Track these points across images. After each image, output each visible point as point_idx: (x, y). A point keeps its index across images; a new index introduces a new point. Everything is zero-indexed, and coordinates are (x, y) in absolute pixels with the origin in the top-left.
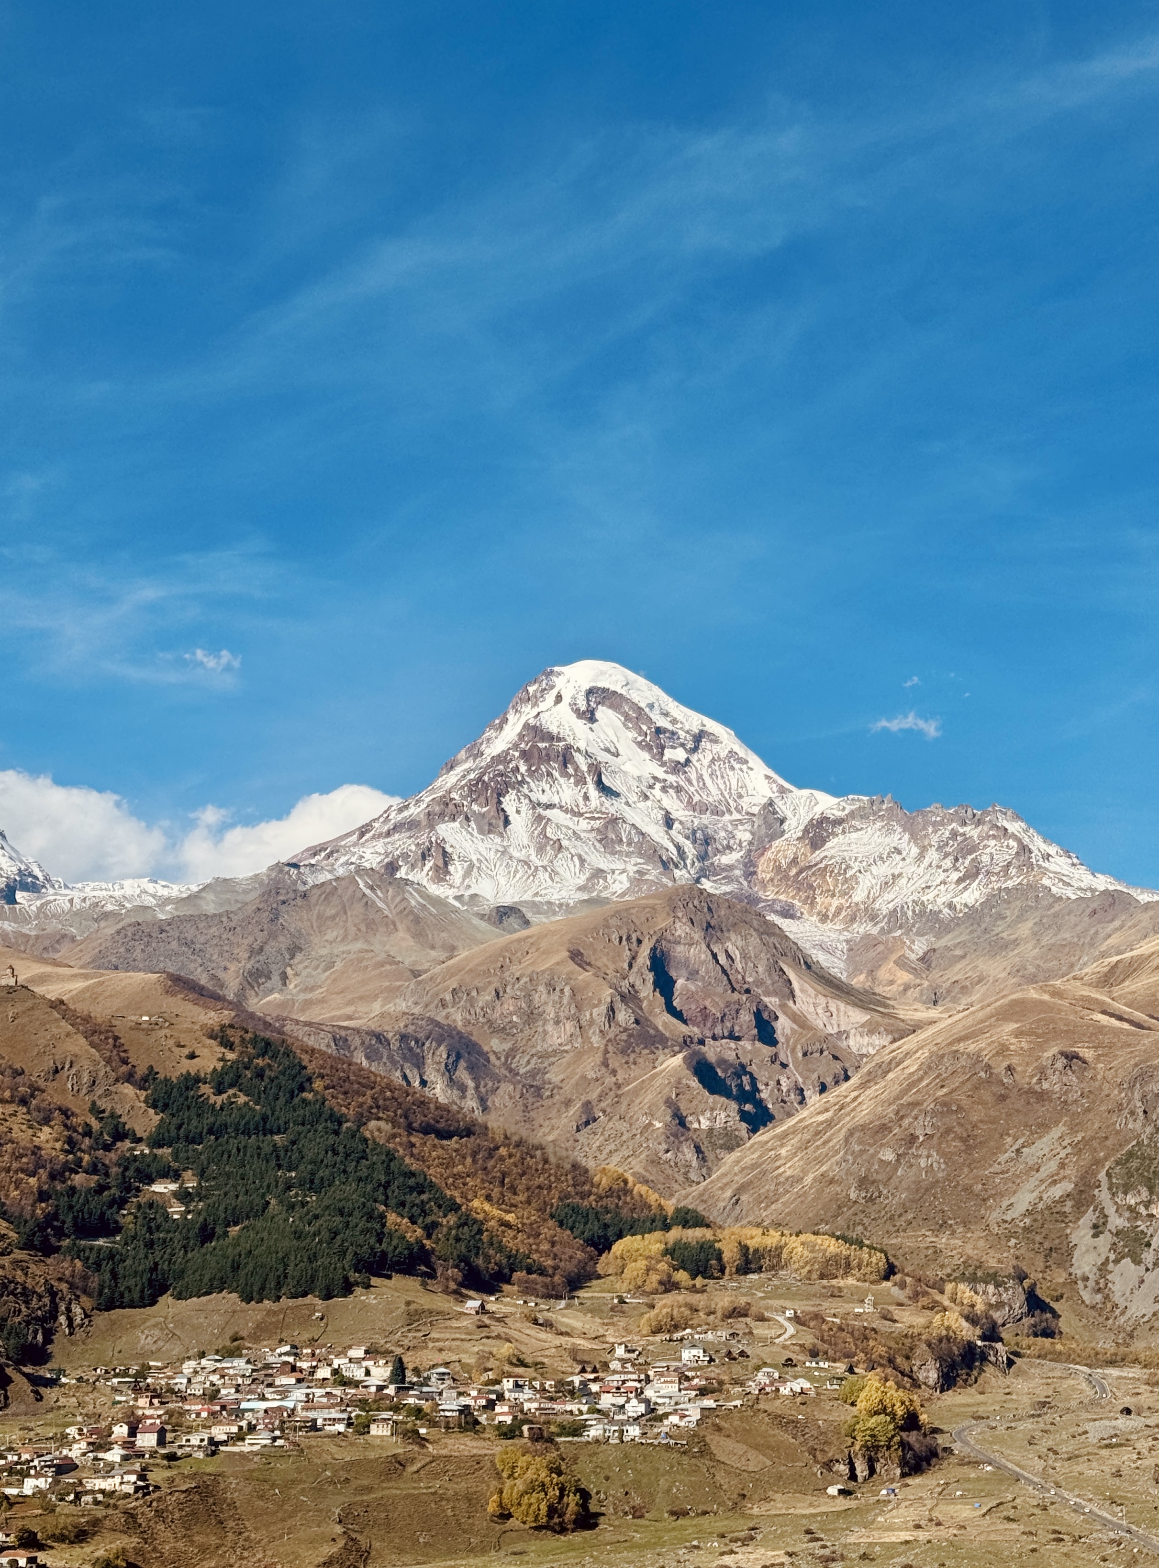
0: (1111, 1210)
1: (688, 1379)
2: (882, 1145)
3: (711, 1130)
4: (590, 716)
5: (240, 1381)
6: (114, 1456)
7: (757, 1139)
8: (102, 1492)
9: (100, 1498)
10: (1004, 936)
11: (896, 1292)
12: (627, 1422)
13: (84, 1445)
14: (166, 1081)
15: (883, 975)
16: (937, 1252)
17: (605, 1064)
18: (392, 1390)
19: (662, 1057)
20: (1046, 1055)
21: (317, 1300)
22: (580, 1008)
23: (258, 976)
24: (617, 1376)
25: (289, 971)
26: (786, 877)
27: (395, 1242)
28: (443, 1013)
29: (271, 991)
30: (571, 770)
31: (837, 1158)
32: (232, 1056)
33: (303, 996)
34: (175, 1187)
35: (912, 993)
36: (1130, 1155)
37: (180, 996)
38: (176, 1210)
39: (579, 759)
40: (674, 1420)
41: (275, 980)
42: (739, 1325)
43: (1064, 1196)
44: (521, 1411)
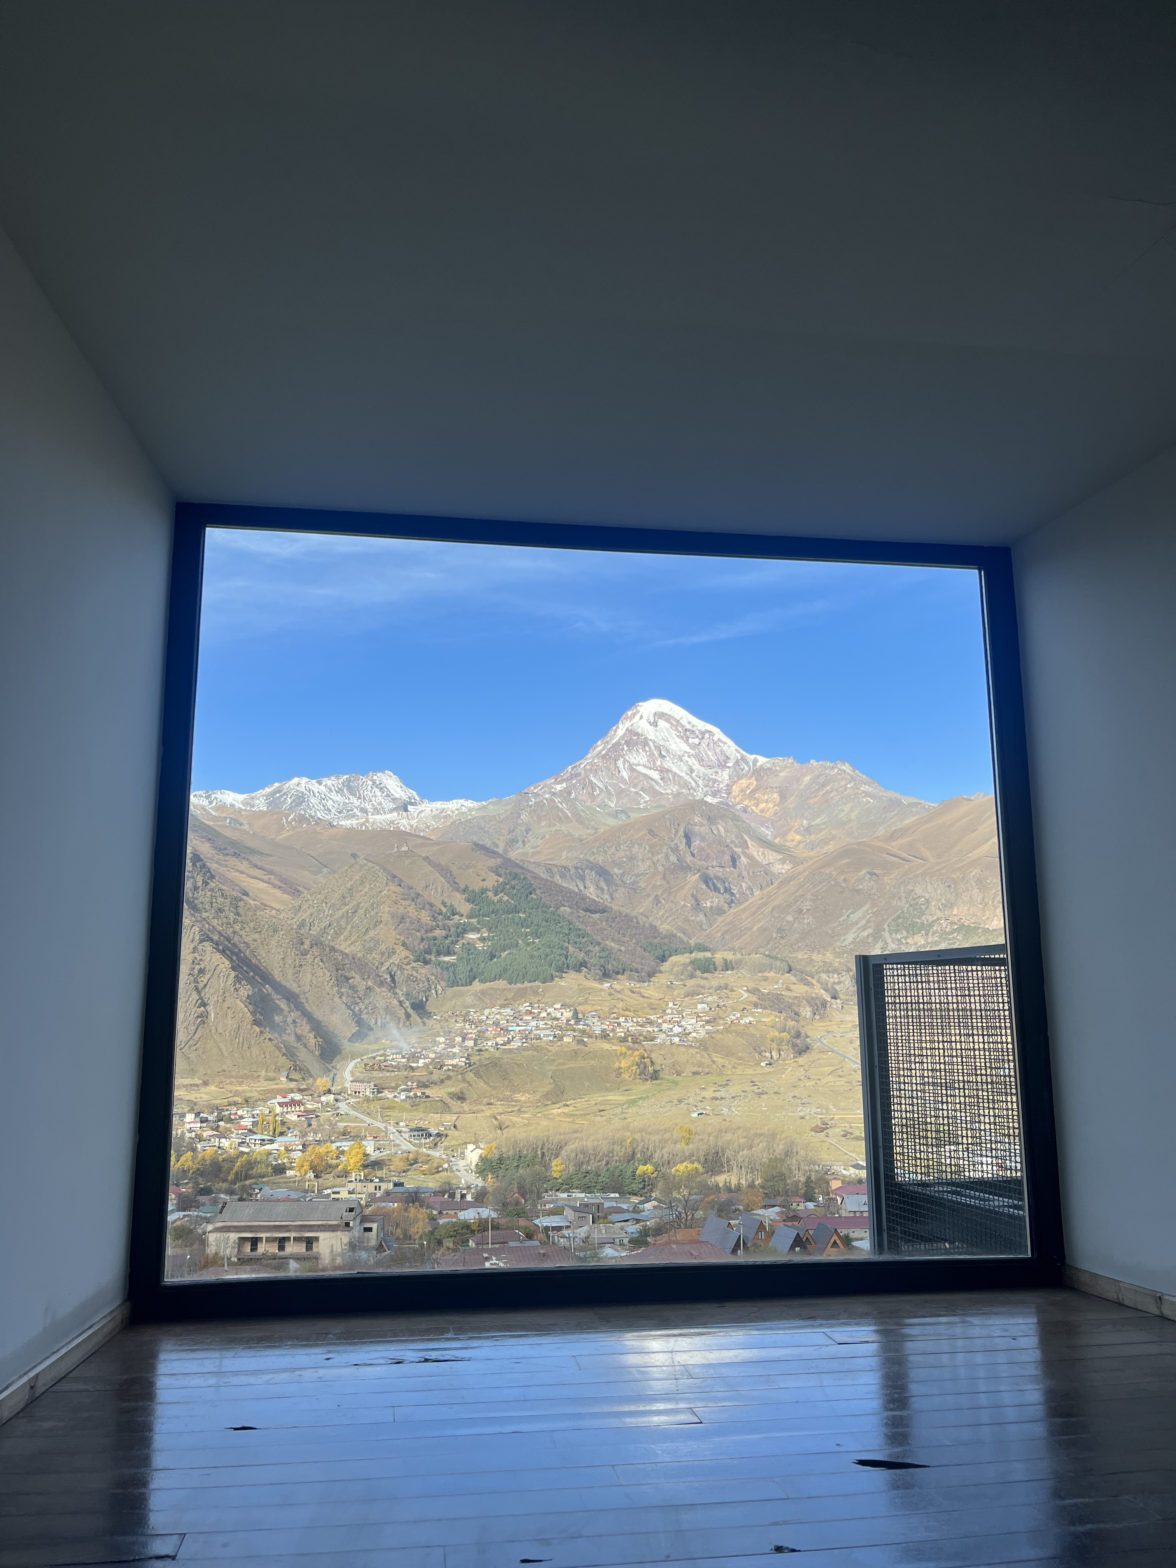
1: (699, 1017)
2: (787, 914)
3: (711, 907)
4: (655, 724)
5: (508, 1018)
6: (456, 1050)
7: (732, 911)
8: (452, 1065)
9: (451, 1068)
10: (844, 819)
11: (793, 978)
12: (674, 1036)
13: (443, 1045)
14: (473, 891)
15: (789, 837)
16: (812, 960)
17: (664, 878)
18: (572, 1022)
19: (689, 876)
20: (861, 874)
21: (540, 984)
22: (653, 855)
23: (512, 842)
24: (669, 1016)
25: (526, 840)
26: (745, 794)
27: (573, 959)
28: (593, 857)
29: (518, 848)
30: (647, 749)
31: (767, 919)
32: (501, 880)
33: (532, 851)
34: (478, 936)
35: (802, 845)
36: (899, 917)
37: (479, 852)
38: (479, 945)
39: (651, 743)
40: (694, 1034)
41: (520, 844)
42: (723, 994)
43: (869, 935)
44: (628, 1031)
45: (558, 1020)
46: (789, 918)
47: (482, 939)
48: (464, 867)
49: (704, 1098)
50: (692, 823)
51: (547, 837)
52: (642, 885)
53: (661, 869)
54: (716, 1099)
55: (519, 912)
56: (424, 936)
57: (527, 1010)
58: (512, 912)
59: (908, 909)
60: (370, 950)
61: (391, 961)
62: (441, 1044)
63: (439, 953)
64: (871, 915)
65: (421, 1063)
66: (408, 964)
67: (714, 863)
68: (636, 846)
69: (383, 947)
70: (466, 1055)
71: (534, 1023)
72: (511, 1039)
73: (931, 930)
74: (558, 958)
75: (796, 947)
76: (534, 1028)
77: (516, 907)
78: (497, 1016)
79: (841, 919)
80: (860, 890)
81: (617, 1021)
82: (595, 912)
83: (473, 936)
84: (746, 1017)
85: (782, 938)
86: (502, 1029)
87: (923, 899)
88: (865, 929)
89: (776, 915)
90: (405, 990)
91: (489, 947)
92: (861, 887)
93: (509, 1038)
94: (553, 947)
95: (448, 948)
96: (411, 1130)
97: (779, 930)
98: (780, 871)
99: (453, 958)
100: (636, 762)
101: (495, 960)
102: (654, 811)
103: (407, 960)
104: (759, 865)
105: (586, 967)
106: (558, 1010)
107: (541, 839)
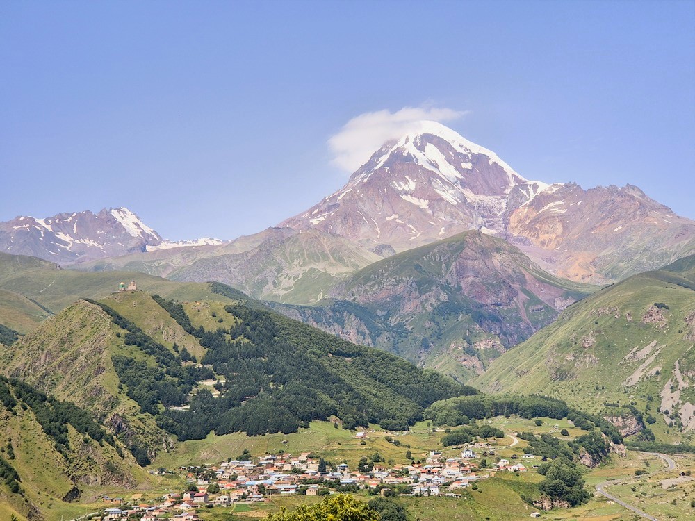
0: (680, 379)
1: (464, 466)
2: (567, 353)
11: (570, 422)
13: (169, 502)
14: (209, 333)
18: (319, 474)
19: (461, 315)
20: (648, 306)
21: (283, 434)
24: (429, 466)
26: (524, 225)
27: (321, 406)
28: (353, 298)
33: (284, 292)
38: (216, 393)
40: (455, 485)
41: (270, 285)
42: (491, 440)
43: (658, 373)
44: (381, 482)
45: (303, 473)
46: (570, 358)
47: (218, 387)
50: (464, 256)
52: (408, 327)
55: (260, 357)
56: (153, 384)
57: (270, 463)
60: (91, 402)
61: (115, 412)
63: (168, 404)
64: (659, 351)
66: (134, 415)
67: (489, 301)
68: (402, 284)
69: (105, 397)
70: (193, 512)
74: (304, 406)
76: (274, 482)
78: (235, 471)
79: (626, 357)
80: (648, 324)
81: (370, 472)
84: (516, 464)
85: (562, 379)
86: (238, 484)
89: (555, 355)
90: (130, 444)
92: (648, 321)
95: (180, 397)
97: (559, 371)
98: (561, 308)
99: (185, 407)
101: (234, 408)
102: (423, 244)
103: (134, 411)
104: (538, 302)
105: (336, 415)
106: (302, 462)
107: (294, 279)
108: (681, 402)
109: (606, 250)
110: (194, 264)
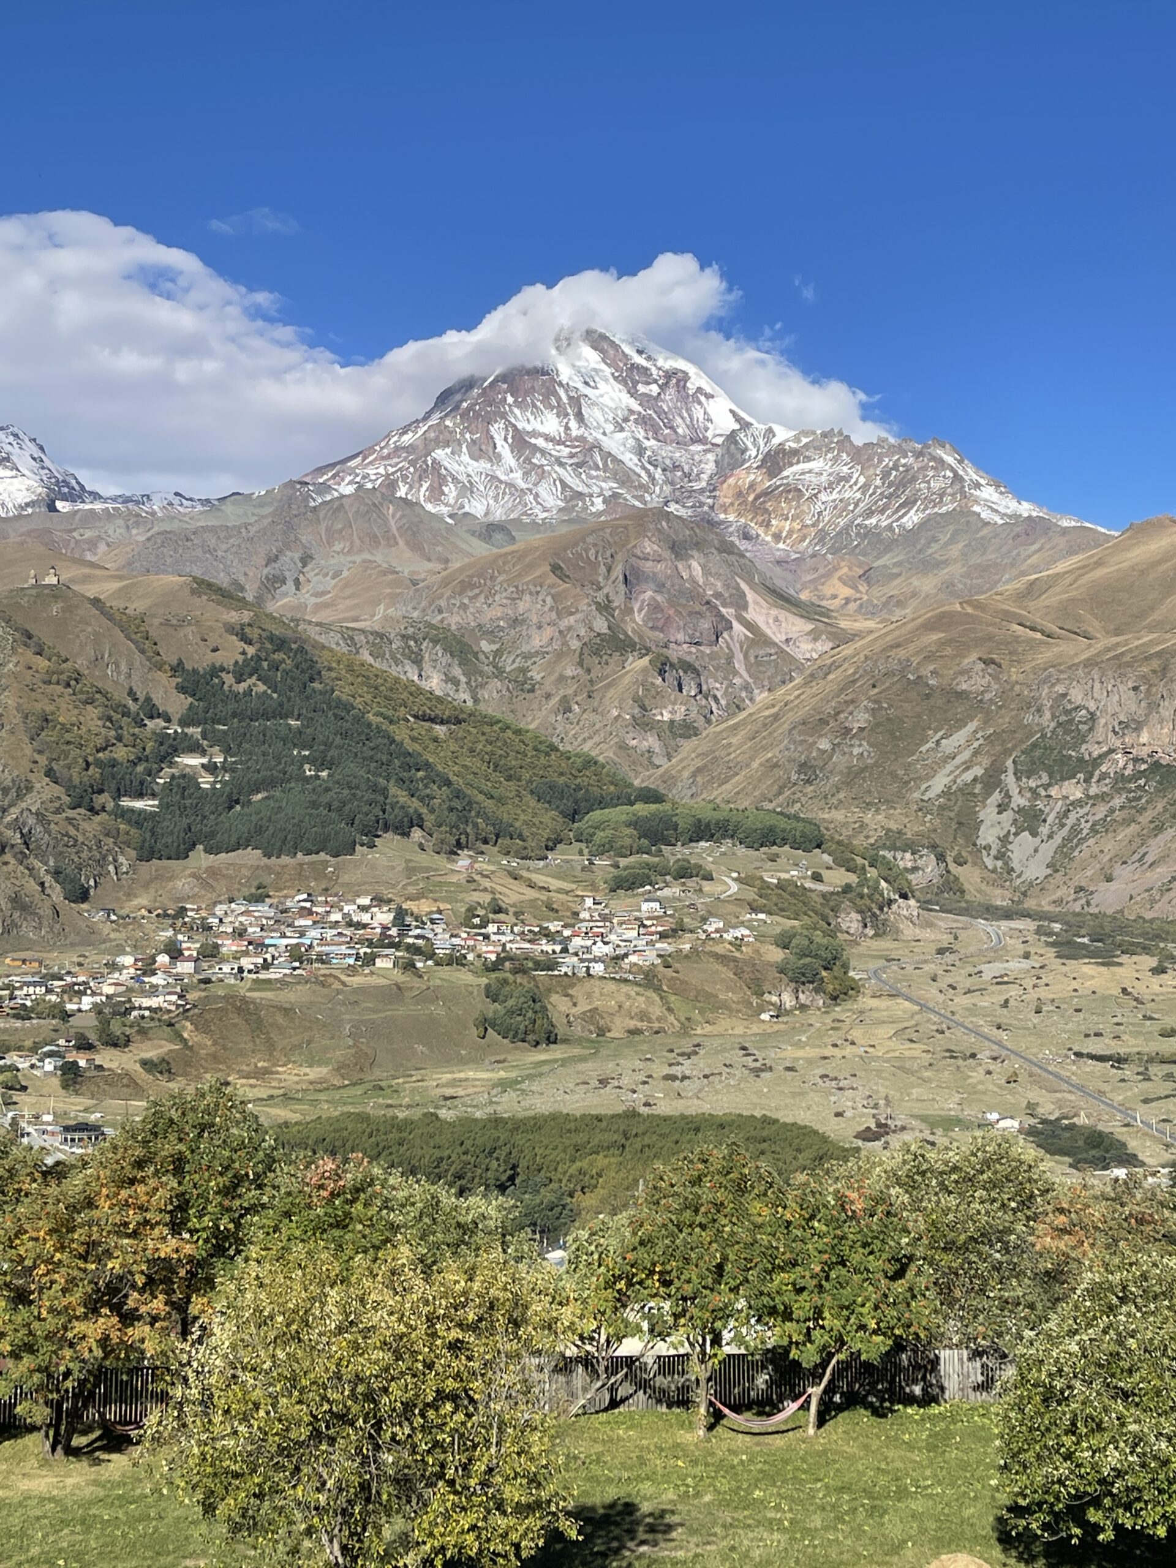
0: (1014, 791)
1: (645, 926)
2: (821, 736)
3: (672, 721)
5: (264, 922)
6: (158, 980)
7: (712, 729)
8: (149, 1008)
9: (147, 1013)
10: (937, 556)
11: (826, 858)
12: (595, 960)
13: (132, 971)
14: (195, 671)
15: (828, 590)
16: (863, 826)
17: (581, 664)
18: (394, 932)
19: (631, 659)
20: (966, 661)
21: (328, 858)
22: (559, 615)
23: (275, 581)
24: (586, 924)
25: (301, 578)
26: (745, 502)
27: (396, 811)
28: (439, 618)
29: (286, 594)
30: (554, 402)
31: (781, 747)
32: (251, 651)
33: (314, 600)
34: (205, 761)
35: (853, 606)
36: (1034, 746)
37: (204, 598)
38: (206, 781)
39: (561, 392)
40: (633, 958)
41: (290, 585)
42: (691, 883)
43: (975, 780)
44: (504, 950)
45: (365, 926)
46: (824, 744)
47: (210, 768)
48: (174, 622)
49: (650, 1076)
50: (639, 554)
51: (345, 573)
52: (536, 675)
53: (575, 644)
54: (673, 1078)
55: (287, 717)
56: (90, 759)
57: (305, 908)
58: (274, 717)
59: (1053, 732)
61: (24, 805)
62: (127, 968)
63: (118, 795)
64: (981, 741)
65: (87, 1002)
66: (58, 811)
67: (680, 637)
68: (527, 597)
70: (178, 989)
71: (315, 933)
72: (270, 960)
73: (1097, 773)
74: (366, 809)
75: (834, 801)
76: (315, 942)
77: (281, 705)
78: (242, 919)
79: (923, 749)
80: (964, 692)
81: (483, 931)
82: (442, 723)
83: (192, 761)
84: (735, 927)
85: (808, 782)
86: (250, 943)
87: (1084, 712)
88: (967, 769)
89: (799, 738)
90: (51, 863)
91: (224, 783)
92: (964, 687)
93: (265, 960)
94: (357, 787)
95: (142, 783)
96: (67, 1129)
97: (803, 767)
98: (808, 656)
99: (151, 803)
100: (529, 428)
101: (238, 807)
102: (564, 530)
103: (57, 805)
104: (767, 642)
105: (421, 827)
106: (364, 909)
107: (334, 577)
108: (1013, 830)
109: (888, 555)
110: (148, 539)
